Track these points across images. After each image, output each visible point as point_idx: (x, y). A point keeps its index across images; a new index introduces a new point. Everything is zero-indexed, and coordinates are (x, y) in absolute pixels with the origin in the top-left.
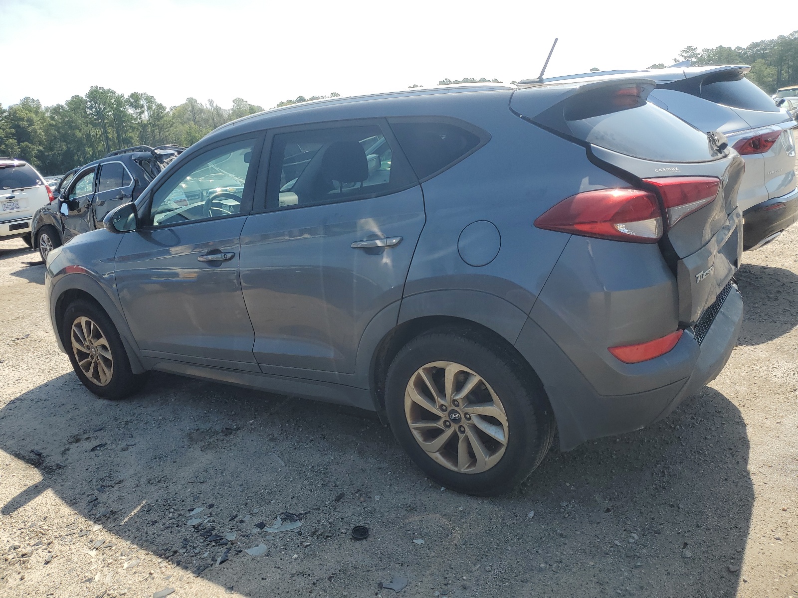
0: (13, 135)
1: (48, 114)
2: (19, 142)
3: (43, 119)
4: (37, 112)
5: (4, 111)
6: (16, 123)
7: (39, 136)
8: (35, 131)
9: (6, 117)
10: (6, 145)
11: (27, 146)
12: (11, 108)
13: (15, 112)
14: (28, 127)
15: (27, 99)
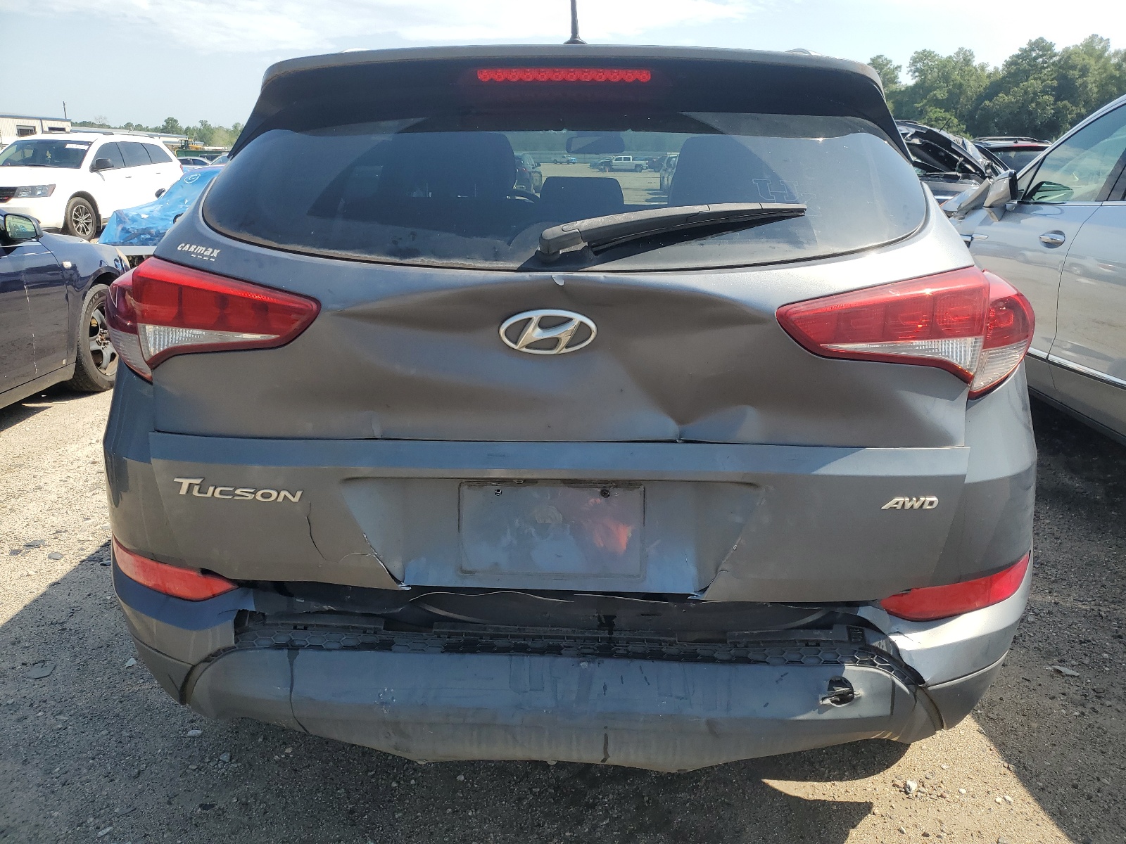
0: (1054, 89)
1: (1114, 61)
2: (1058, 99)
3: (1105, 68)
4: (1100, 57)
5: (1055, 55)
6: (1064, 72)
7: (1087, 94)
8: (1085, 85)
9: (1053, 64)
10: (1038, 104)
11: (1065, 107)
12: (1066, 50)
13: (1069, 57)
14: (1077, 79)
15: (1094, 36)
